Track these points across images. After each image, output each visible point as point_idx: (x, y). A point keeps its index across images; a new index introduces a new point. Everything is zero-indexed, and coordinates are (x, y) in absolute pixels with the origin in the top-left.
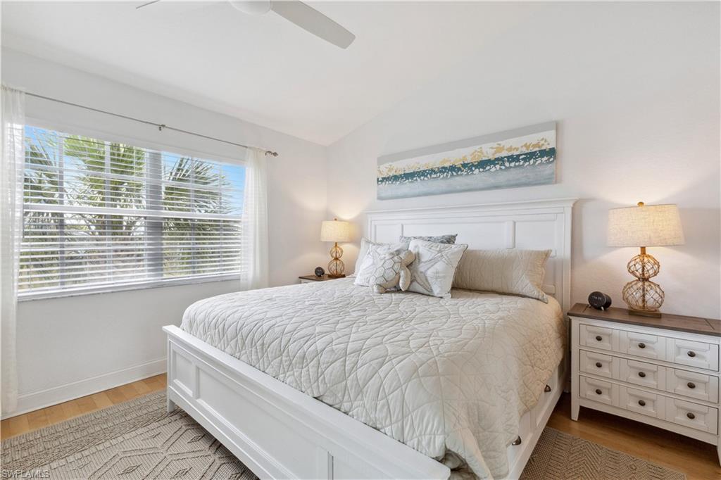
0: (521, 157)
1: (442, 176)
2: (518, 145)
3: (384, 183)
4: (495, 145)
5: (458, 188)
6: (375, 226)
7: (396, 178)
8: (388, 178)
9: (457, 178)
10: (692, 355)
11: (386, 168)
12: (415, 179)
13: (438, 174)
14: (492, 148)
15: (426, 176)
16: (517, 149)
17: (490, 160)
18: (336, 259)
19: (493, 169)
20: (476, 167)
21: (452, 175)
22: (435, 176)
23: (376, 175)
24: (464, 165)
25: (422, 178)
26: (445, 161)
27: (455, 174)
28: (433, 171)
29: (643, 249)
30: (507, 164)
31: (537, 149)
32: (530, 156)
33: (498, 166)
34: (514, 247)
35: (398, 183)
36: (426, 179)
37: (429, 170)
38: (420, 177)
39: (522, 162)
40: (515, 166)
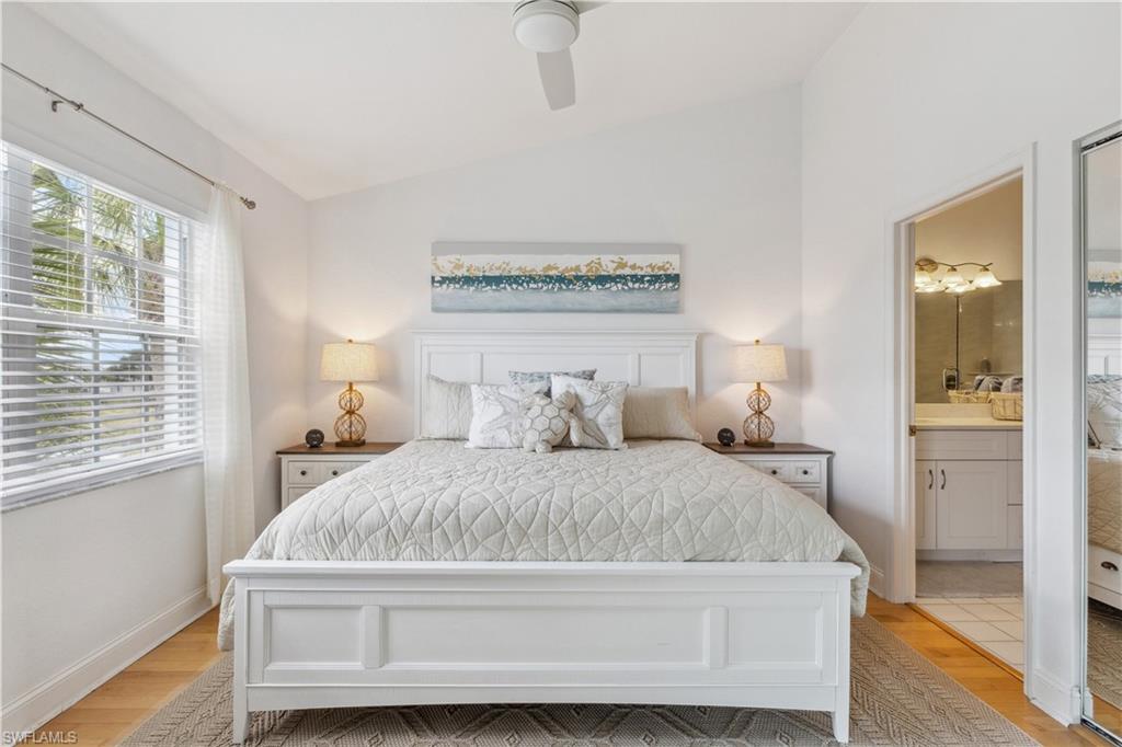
0: (646, 279)
1: (545, 288)
2: (643, 262)
3: (445, 286)
4: (616, 258)
5: (569, 306)
6: (429, 355)
7: (468, 280)
8: (454, 278)
9: (568, 294)
10: (806, 473)
11: (450, 262)
12: (502, 286)
13: (540, 285)
14: (613, 262)
15: (521, 285)
16: (642, 269)
17: (609, 276)
18: (351, 412)
19: (614, 288)
20: (593, 282)
21: (560, 289)
22: (535, 286)
23: (429, 270)
24: (578, 278)
25: (514, 286)
26: (549, 267)
27: (564, 287)
28: (532, 279)
29: (759, 384)
30: (630, 284)
31: (662, 272)
32: (655, 279)
33: (620, 285)
34: (640, 384)
35: (472, 289)
36: (520, 288)
37: (526, 277)
38: (510, 285)
39: (646, 285)
40: (640, 289)
